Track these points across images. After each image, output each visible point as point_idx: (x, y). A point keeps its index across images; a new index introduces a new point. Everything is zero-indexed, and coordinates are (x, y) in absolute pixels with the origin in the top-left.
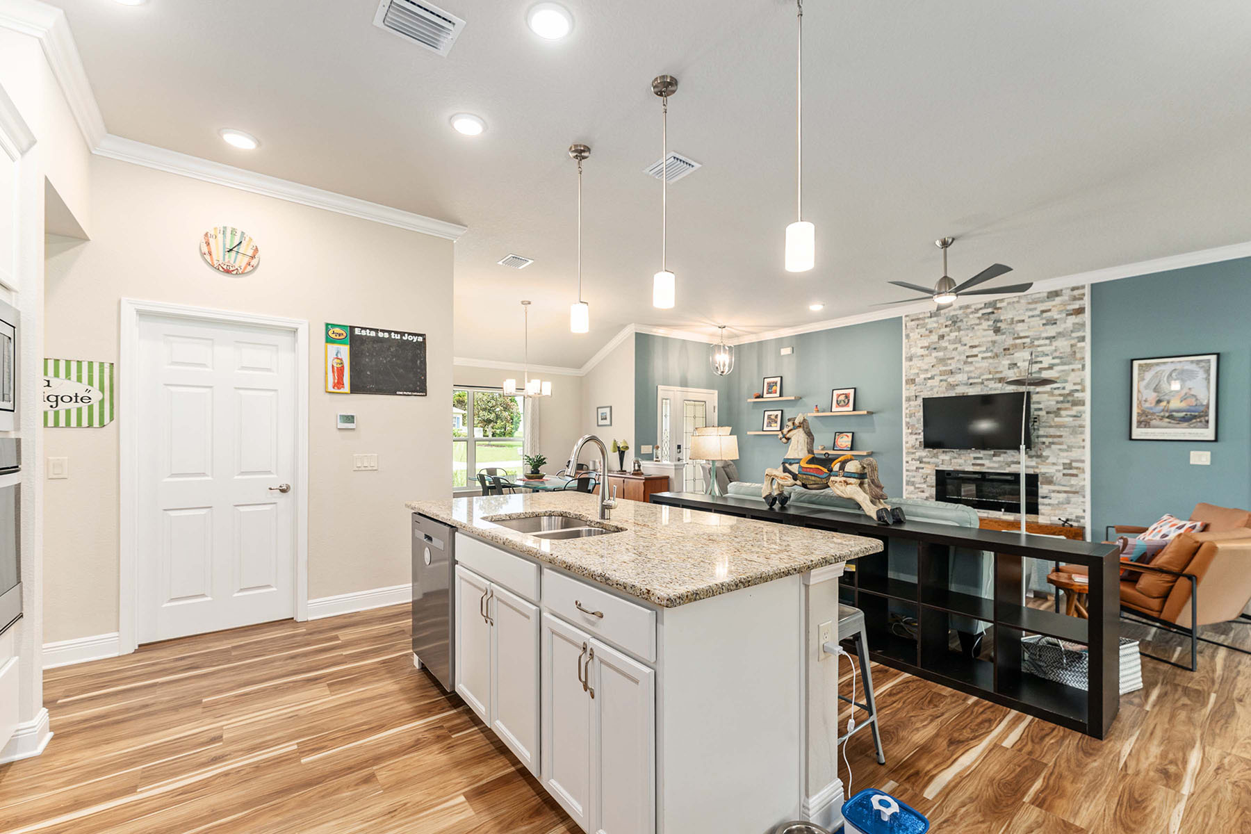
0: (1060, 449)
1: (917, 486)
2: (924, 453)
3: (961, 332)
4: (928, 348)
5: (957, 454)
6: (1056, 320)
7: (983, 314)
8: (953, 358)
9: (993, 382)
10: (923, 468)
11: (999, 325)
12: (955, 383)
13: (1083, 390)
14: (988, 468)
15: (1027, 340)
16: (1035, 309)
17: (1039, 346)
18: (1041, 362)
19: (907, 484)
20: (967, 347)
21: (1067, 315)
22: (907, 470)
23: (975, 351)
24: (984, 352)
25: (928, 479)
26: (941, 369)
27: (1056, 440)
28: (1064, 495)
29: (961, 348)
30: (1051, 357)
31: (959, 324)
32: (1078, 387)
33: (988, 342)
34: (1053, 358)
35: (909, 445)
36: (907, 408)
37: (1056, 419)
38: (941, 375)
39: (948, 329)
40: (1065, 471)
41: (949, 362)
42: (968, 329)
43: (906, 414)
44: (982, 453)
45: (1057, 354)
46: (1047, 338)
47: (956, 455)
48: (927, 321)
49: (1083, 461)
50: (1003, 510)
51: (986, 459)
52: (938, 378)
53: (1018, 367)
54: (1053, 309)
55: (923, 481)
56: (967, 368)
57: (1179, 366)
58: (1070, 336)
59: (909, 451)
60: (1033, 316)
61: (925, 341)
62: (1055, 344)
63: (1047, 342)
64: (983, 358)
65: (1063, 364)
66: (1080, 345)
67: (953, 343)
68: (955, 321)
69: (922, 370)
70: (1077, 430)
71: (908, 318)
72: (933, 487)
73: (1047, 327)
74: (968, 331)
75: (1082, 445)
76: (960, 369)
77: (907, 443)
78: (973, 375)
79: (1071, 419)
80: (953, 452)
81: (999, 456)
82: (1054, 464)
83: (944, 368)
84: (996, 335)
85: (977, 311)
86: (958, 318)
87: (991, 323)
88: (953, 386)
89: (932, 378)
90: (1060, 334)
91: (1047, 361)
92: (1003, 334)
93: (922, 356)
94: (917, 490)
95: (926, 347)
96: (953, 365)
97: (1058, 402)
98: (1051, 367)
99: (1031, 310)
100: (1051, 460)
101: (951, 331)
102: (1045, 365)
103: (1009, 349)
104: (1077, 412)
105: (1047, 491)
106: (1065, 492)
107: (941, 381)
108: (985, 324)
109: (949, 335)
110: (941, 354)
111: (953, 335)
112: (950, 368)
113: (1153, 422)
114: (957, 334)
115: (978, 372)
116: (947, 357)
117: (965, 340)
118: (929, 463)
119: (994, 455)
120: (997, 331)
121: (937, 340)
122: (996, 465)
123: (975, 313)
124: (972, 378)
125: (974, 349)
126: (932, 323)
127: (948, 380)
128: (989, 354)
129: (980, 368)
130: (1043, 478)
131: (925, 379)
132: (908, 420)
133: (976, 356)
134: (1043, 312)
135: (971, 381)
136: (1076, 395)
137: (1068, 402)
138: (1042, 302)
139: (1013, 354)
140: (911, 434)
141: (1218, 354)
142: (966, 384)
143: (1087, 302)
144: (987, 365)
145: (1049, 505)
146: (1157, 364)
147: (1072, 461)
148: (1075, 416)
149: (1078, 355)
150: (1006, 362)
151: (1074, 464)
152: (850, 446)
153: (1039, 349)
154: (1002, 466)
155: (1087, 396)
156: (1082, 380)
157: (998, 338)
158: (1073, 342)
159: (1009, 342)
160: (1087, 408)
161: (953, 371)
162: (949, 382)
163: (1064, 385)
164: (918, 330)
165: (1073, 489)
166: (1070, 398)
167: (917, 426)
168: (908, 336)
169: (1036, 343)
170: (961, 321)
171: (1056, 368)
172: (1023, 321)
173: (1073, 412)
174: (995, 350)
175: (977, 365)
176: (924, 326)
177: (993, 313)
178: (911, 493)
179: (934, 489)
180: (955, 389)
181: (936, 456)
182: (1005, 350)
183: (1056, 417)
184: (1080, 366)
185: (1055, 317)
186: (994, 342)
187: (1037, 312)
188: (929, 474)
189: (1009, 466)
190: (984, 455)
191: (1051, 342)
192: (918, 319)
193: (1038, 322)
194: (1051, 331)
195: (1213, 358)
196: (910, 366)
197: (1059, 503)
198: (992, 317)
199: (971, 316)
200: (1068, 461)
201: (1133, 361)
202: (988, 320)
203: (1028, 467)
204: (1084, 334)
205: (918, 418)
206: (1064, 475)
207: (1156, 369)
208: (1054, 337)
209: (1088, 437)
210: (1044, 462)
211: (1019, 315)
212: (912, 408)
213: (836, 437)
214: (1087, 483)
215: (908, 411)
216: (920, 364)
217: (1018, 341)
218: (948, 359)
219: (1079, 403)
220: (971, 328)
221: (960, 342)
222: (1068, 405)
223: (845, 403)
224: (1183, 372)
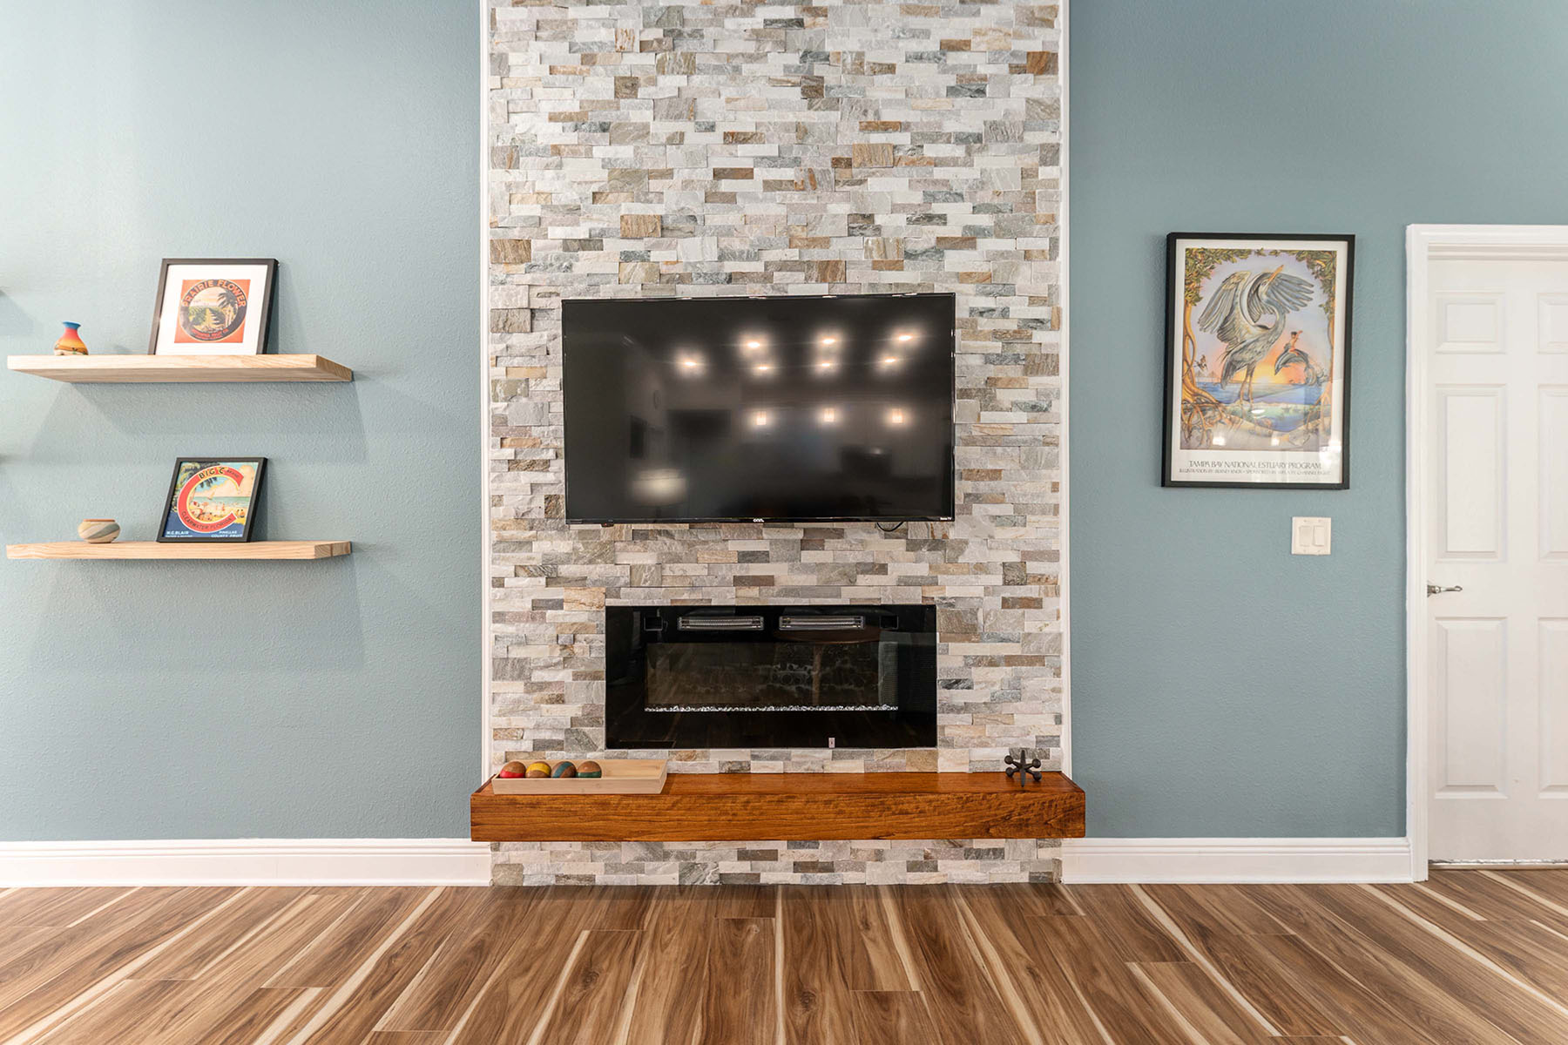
0: (995, 518)
1: (538, 676)
2: (558, 543)
3: (698, 77)
4: (576, 121)
5: (683, 543)
6: (984, 78)
7: (768, 23)
8: (668, 174)
9: (802, 276)
10: (558, 605)
11: (819, 69)
12: (678, 269)
13: (1055, 326)
14: (787, 590)
15: (903, 139)
16: (926, 34)
17: (937, 162)
18: (943, 219)
19: (498, 675)
20: (716, 138)
21: (1016, 69)
22: (499, 617)
23: (743, 155)
24: (773, 162)
25: (577, 648)
26: (623, 209)
27: (985, 486)
28: (1003, 673)
29: (694, 139)
30: (968, 206)
31: (686, 46)
32: (1041, 312)
33: (787, 127)
34: (976, 210)
35: (505, 512)
36: (497, 360)
37: (987, 416)
38: (626, 236)
39: (649, 59)
40: (1009, 591)
41: (655, 185)
42: (719, 69)
43: (495, 383)
44: (766, 537)
45: (985, 197)
46: (962, 139)
47: (677, 548)
49: (1054, 556)
50: (832, 740)
51: (778, 558)
52: (614, 246)
53: (878, 229)
54: (975, 41)
55: (557, 656)
56: (718, 217)
57: (1271, 265)
58: (1021, 139)
59: (506, 534)
60: (919, 57)
61: (568, 93)
62: (980, 161)
63: (959, 151)
64: (769, 185)
65: (1000, 231)
66: (1045, 172)
67: (668, 117)
70: (1035, 451)
72: (595, 677)
73: (961, 101)
74: (722, 78)
75: (1053, 501)
76: (694, 218)
77: (497, 501)
78: (736, 245)
79: (1023, 417)
80: (668, 534)
82: (980, 568)
83: (639, 209)
84: (810, 107)
86: (683, 23)
87: (793, 59)
89: (591, 243)
90: (998, 131)
91: (959, 217)
92: (833, 104)
93: (556, 150)
94: (537, 695)
95: (568, 117)
96: (669, 201)
97: (988, 359)
98: (968, 240)
99: (916, 34)
100: (971, 556)
101: (661, 68)
102: (953, 230)
103: (849, 164)
104: (1037, 393)
105: (959, 662)
106: (1010, 660)
107: (627, 257)
108: (779, 62)
109: (654, 81)
110: (624, 153)
111: (670, 84)
112: (658, 210)
114: (681, 80)
115: (754, 234)
116: (648, 166)
117: (709, 108)
118: (581, 581)
119: (805, 545)
120: (814, 91)
121: (610, 96)
122: (810, 580)
124: (734, 256)
125: (742, 149)
127: (653, 255)
128: (788, 174)
129: (758, 220)
130: (949, 619)
131: (567, 245)
132: (500, 409)
133: (747, 174)
134: (949, 46)
135: (731, 267)
136: (1039, 336)
137: (1017, 359)
139: (861, 182)
140: (513, 464)
141: (1350, 240)
142: (713, 276)
143: (1058, 38)
144: (782, 210)
145: (966, 708)
146: (1228, 255)
147: (1027, 556)
148: (1034, 408)
149: (1042, 209)
150: (841, 209)
151: (1033, 567)
152: (243, 521)
153: (939, 173)
154: (827, 583)
155: (1058, 341)
156: (1050, 287)
157: (814, 117)
158: (1031, 160)
159: (850, 137)
160: (1063, 380)
161: (669, 222)
162: (655, 266)
163: (1000, 303)
164: (541, 46)
165: (1032, 650)
166: (1020, 349)
167: (536, 432)
168: (500, 63)
169: (930, 151)
170: (697, 34)
171: (987, 245)
172: (891, 69)
173: (1028, 396)
174: (807, 162)
175: (752, 209)
177: (800, 23)
178: (512, 712)
179: (601, 685)
181: (606, 554)
182: (837, 162)
183: (984, 408)
184: (1044, 244)
185: (982, 70)
186: (802, 131)
187: (932, 46)
188: (584, 628)
189: (852, 583)
190: (774, 542)
191: (969, 153)
193: (930, 77)
194: (970, 116)
195: (1340, 248)
196: (509, 186)
197: (995, 700)
198: (799, 37)
199: (730, 23)
200: (1013, 558)
201: (1172, 239)
202: (784, 46)
203: (905, 582)
204: (1053, 139)
205: (537, 399)
206: (1006, 603)
207: (1224, 269)
208: (978, 138)
209: (1063, 475)
210: (953, 561)
211: (880, 45)
212: (516, 361)
213: (181, 477)
214: (1064, 626)
215: (500, 372)
216: (547, 181)
217: (877, 138)
218: (652, 175)
219: (1041, 364)
220: (731, 67)
221: (692, 113)
222: (1014, 371)
223: (223, 321)
224: (1280, 283)
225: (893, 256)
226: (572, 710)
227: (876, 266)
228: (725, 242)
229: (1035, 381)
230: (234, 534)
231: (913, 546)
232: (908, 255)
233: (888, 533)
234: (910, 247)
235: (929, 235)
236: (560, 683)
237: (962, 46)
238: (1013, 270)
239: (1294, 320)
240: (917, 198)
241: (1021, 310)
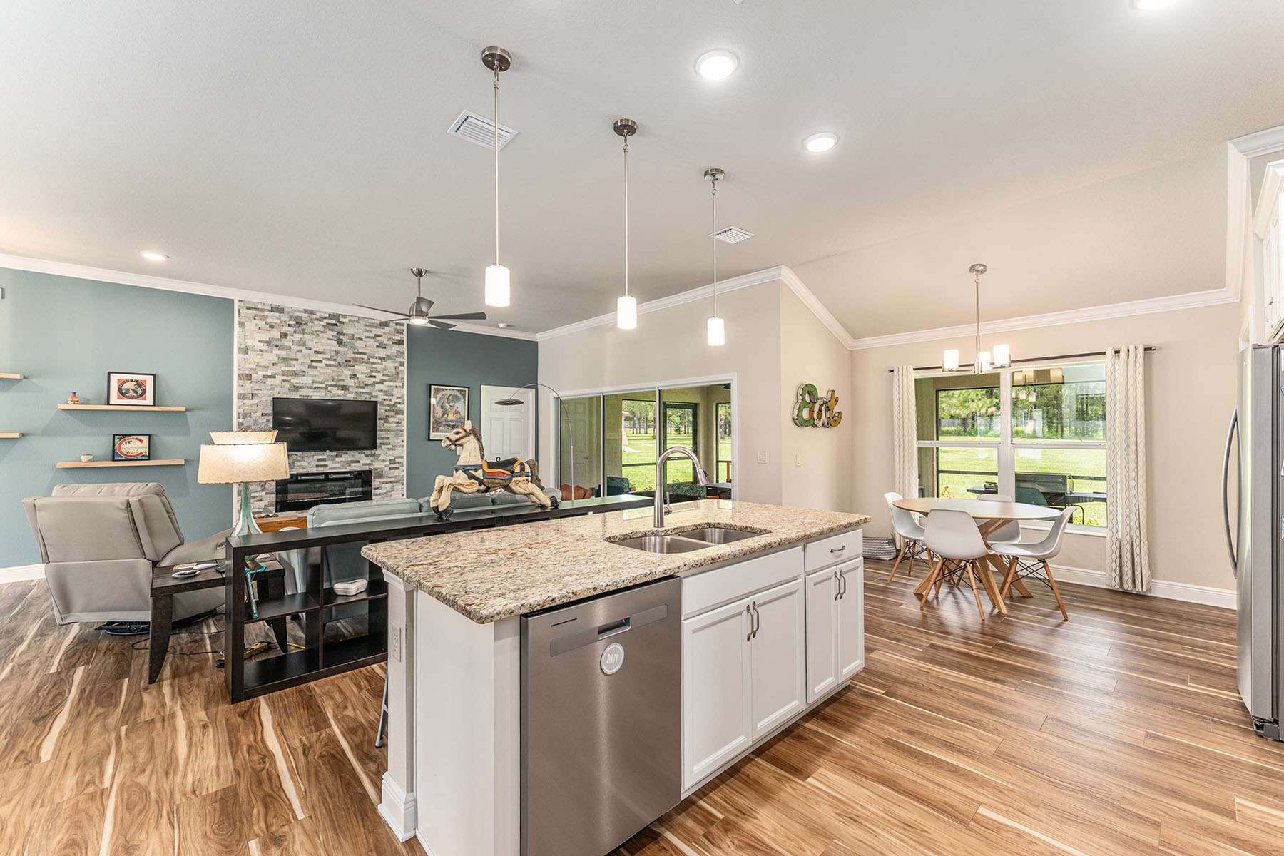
0: (388, 449)
3: (306, 336)
4: (268, 343)
5: (300, 457)
6: (386, 345)
7: (327, 323)
8: (297, 360)
11: (341, 337)
12: (300, 385)
13: (403, 404)
14: (331, 468)
15: (365, 357)
16: (371, 332)
17: (373, 363)
18: (375, 377)
20: (312, 351)
21: (393, 343)
23: (320, 357)
24: (328, 359)
25: (266, 487)
26: (283, 368)
27: (385, 441)
28: (390, 485)
29: (305, 351)
30: (381, 374)
31: (304, 327)
32: (399, 400)
33: (332, 351)
34: (383, 375)
36: (240, 407)
37: (385, 425)
38: (283, 375)
39: (291, 329)
40: (391, 466)
41: (292, 362)
42: (312, 334)
43: (239, 414)
44: (326, 454)
45: (386, 372)
46: (380, 358)
48: (266, 313)
49: (402, 457)
51: (329, 460)
52: (279, 378)
53: (358, 378)
54: (384, 335)
55: (260, 488)
56: (312, 372)
57: (452, 392)
58: (395, 360)
60: (369, 337)
61: (265, 335)
62: (384, 364)
63: (380, 361)
64: (327, 365)
65: (389, 381)
66: (401, 368)
67: (297, 345)
68: (299, 323)
69: (260, 366)
70: (398, 433)
71: (242, 304)
72: (272, 493)
73: (380, 349)
75: (402, 445)
76: (304, 372)
78: (317, 380)
79: (395, 425)
80: (296, 455)
81: (341, 456)
82: (384, 461)
83: (287, 368)
84: (339, 346)
85: (321, 319)
86: (302, 321)
87: (335, 334)
88: (296, 388)
89: (273, 376)
90: (389, 357)
91: (379, 377)
92: (345, 346)
93: (261, 350)
95: (265, 342)
96: (297, 367)
97: (386, 411)
98: (381, 382)
99: (368, 331)
100: (381, 458)
101: (295, 332)
102: (378, 380)
103: (350, 362)
104: (399, 419)
105: (378, 484)
106: (391, 482)
107: (284, 381)
108: (330, 334)
109: (293, 335)
110: (283, 353)
111: (298, 336)
112: (294, 369)
113: (441, 428)
114: (302, 336)
115: (322, 378)
116: (291, 357)
117: (309, 344)
119: (337, 456)
120: (340, 342)
121: (279, 337)
122: (339, 465)
123: (320, 321)
124: (316, 382)
125: (319, 355)
126: (273, 318)
127: (292, 381)
128: (333, 363)
129: (324, 373)
130: (376, 473)
131: (264, 376)
132: (241, 420)
133: (321, 362)
134: (376, 336)
135: (315, 385)
136: (399, 406)
137: (393, 411)
138: (377, 327)
139: (353, 366)
141: (469, 388)
142: (311, 388)
143: (404, 336)
144: (331, 372)
145: (380, 494)
146: (443, 390)
147: (396, 457)
148: (398, 423)
149: (400, 376)
150: (347, 372)
151: (397, 460)
152: (145, 454)
153: (374, 366)
154: (343, 466)
155: (404, 407)
156: (402, 394)
157: (341, 349)
158: (397, 365)
159: (350, 355)
160: (405, 416)
161: (297, 372)
162: (293, 384)
163: (390, 397)
164: (255, 321)
165: (397, 479)
166: (394, 408)
168: (242, 324)
169: (371, 360)
170: (306, 324)
171: (386, 384)
172: (362, 339)
173: (396, 420)
174: (338, 360)
175: (322, 371)
176: (263, 318)
177: (336, 324)
180: (298, 391)
182: (346, 361)
183: (385, 423)
184: (401, 385)
185: (385, 342)
186: (337, 352)
187: (372, 335)
189: (350, 465)
190: (328, 456)
191: (382, 362)
192: (256, 309)
193: (372, 343)
194: (382, 353)
195: (467, 389)
196: (245, 359)
197: (387, 492)
198: (336, 328)
199: (316, 322)
200: (393, 458)
201: (431, 385)
202: (332, 330)
203: (364, 465)
204: (403, 360)
205: (254, 418)
206: (390, 469)
207: (442, 393)
208: (384, 358)
209: (405, 438)
210: (377, 459)
211: (358, 333)
212: (247, 408)
213: (116, 441)
214: (405, 473)
215: (241, 411)
216: (257, 359)
217: (357, 356)
218: (291, 359)
219: (400, 412)
220: (316, 334)
221: (305, 345)
222: (393, 414)
223: (137, 393)
224: (454, 396)
225: (362, 385)
226: (265, 503)
227: (357, 387)
228: (314, 379)
229: (397, 416)
230: (144, 458)
231: (366, 456)
232: (366, 385)
233: (359, 453)
234: (367, 383)
235: (371, 381)
236: (261, 496)
237: (381, 336)
238: (393, 390)
239: (457, 405)
240: (368, 371)
241: (394, 400)
